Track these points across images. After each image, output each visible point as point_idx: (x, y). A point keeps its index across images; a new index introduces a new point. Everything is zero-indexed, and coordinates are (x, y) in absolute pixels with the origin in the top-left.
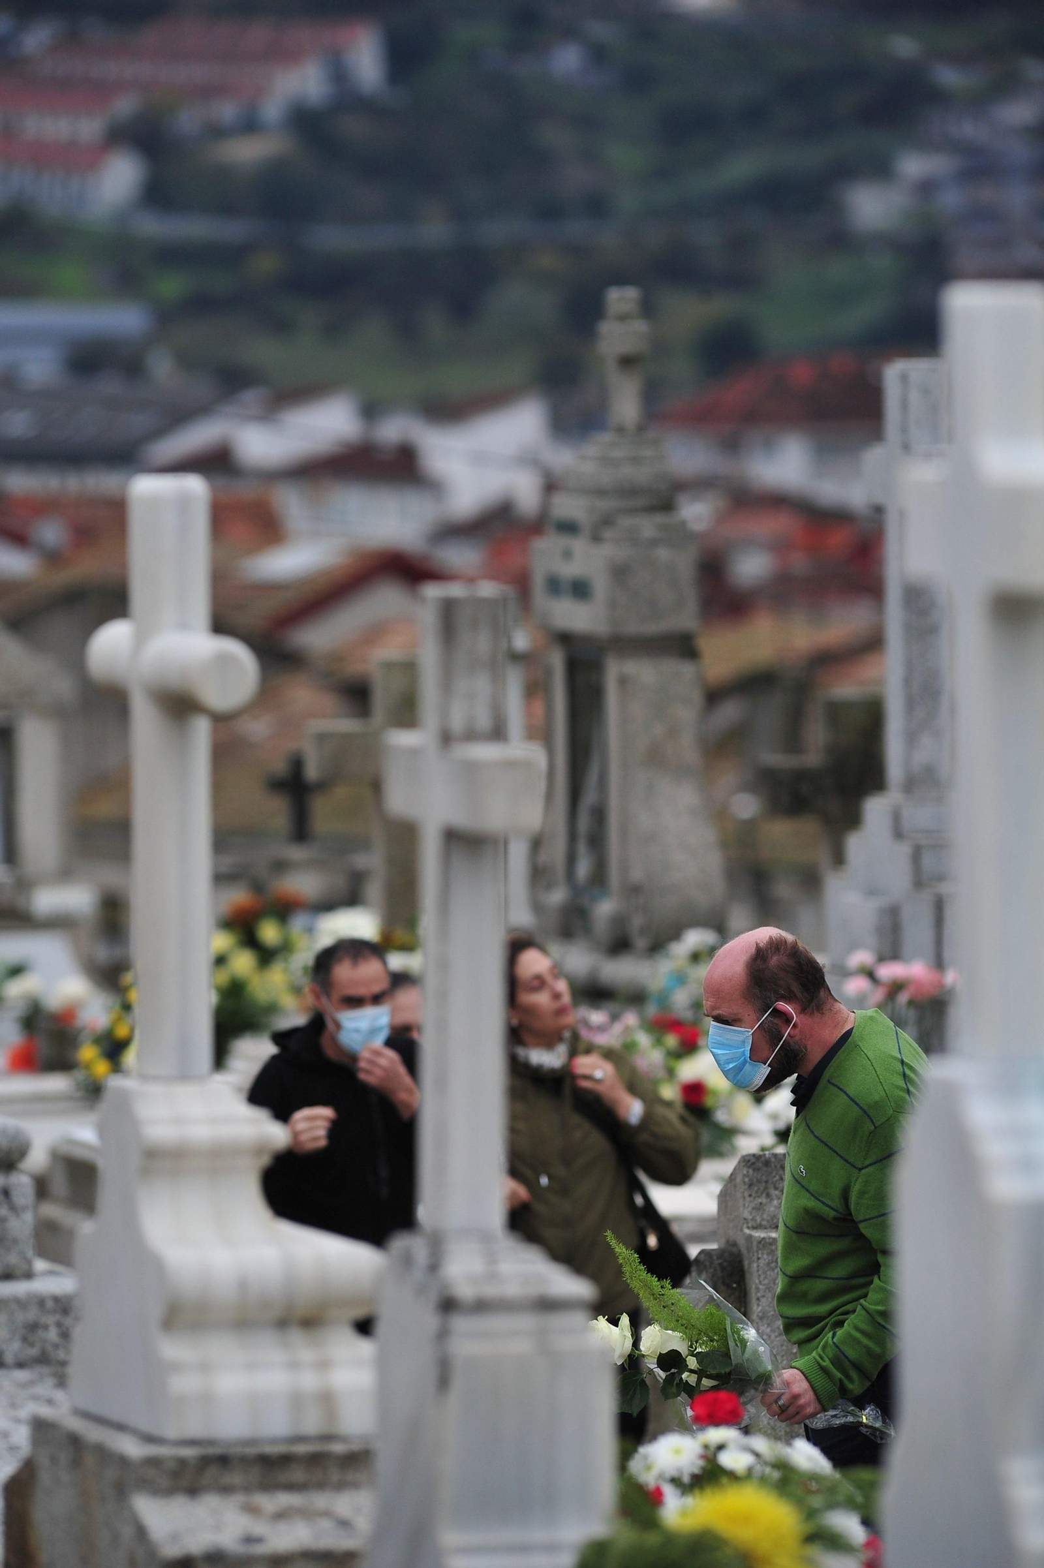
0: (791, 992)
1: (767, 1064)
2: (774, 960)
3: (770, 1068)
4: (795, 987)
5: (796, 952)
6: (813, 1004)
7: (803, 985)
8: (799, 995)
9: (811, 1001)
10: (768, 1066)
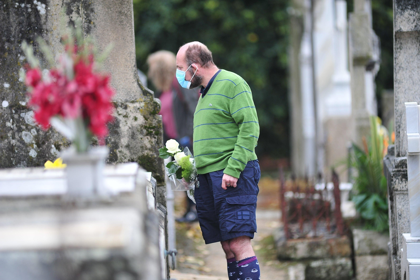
0: (197, 61)
1: (190, 81)
2: (193, 51)
3: (191, 83)
4: (199, 60)
5: (200, 49)
6: (205, 65)
7: (202, 59)
8: (200, 62)
9: (204, 64)
10: (191, 82)
